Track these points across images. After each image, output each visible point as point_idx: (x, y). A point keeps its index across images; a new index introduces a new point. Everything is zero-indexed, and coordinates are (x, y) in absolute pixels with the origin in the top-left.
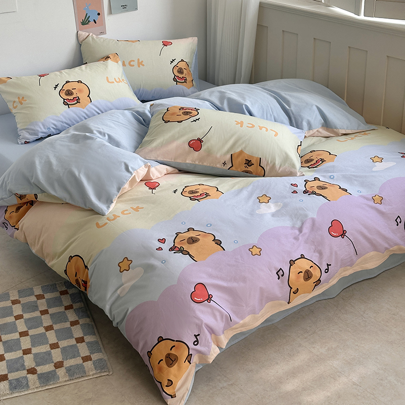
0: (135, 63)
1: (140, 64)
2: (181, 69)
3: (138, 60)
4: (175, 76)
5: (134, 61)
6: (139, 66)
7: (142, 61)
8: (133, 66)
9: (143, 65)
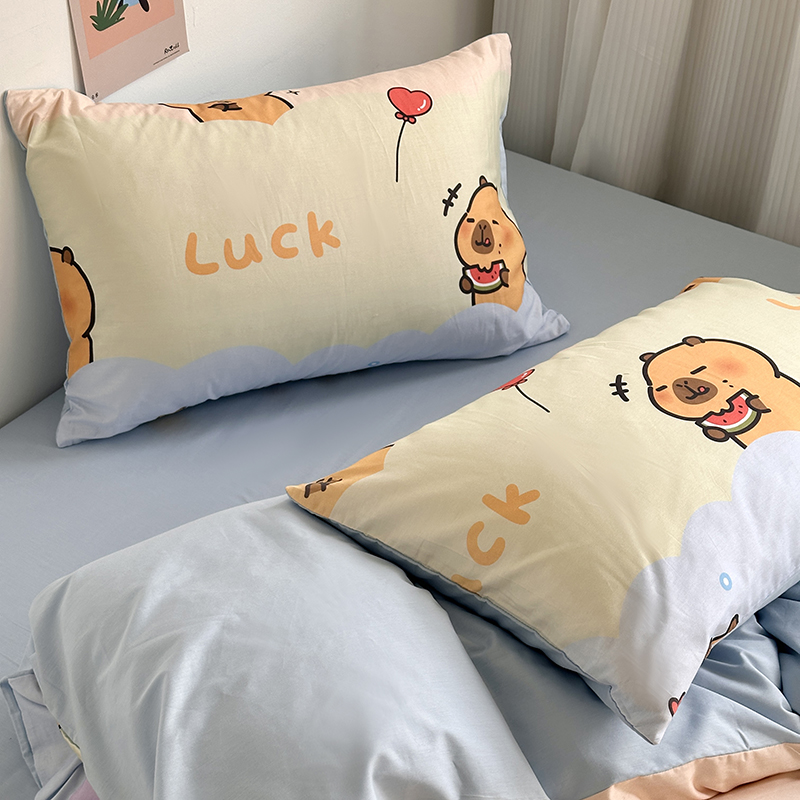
0: (299, 239)
1: (322, 237)
2: (483, 227)
3: (311, 217)
4: (466, 267)
5: (291, 228)
6: (318, 252)
7: (328, 225)
8: (292, 253)
9: (335, 243)
